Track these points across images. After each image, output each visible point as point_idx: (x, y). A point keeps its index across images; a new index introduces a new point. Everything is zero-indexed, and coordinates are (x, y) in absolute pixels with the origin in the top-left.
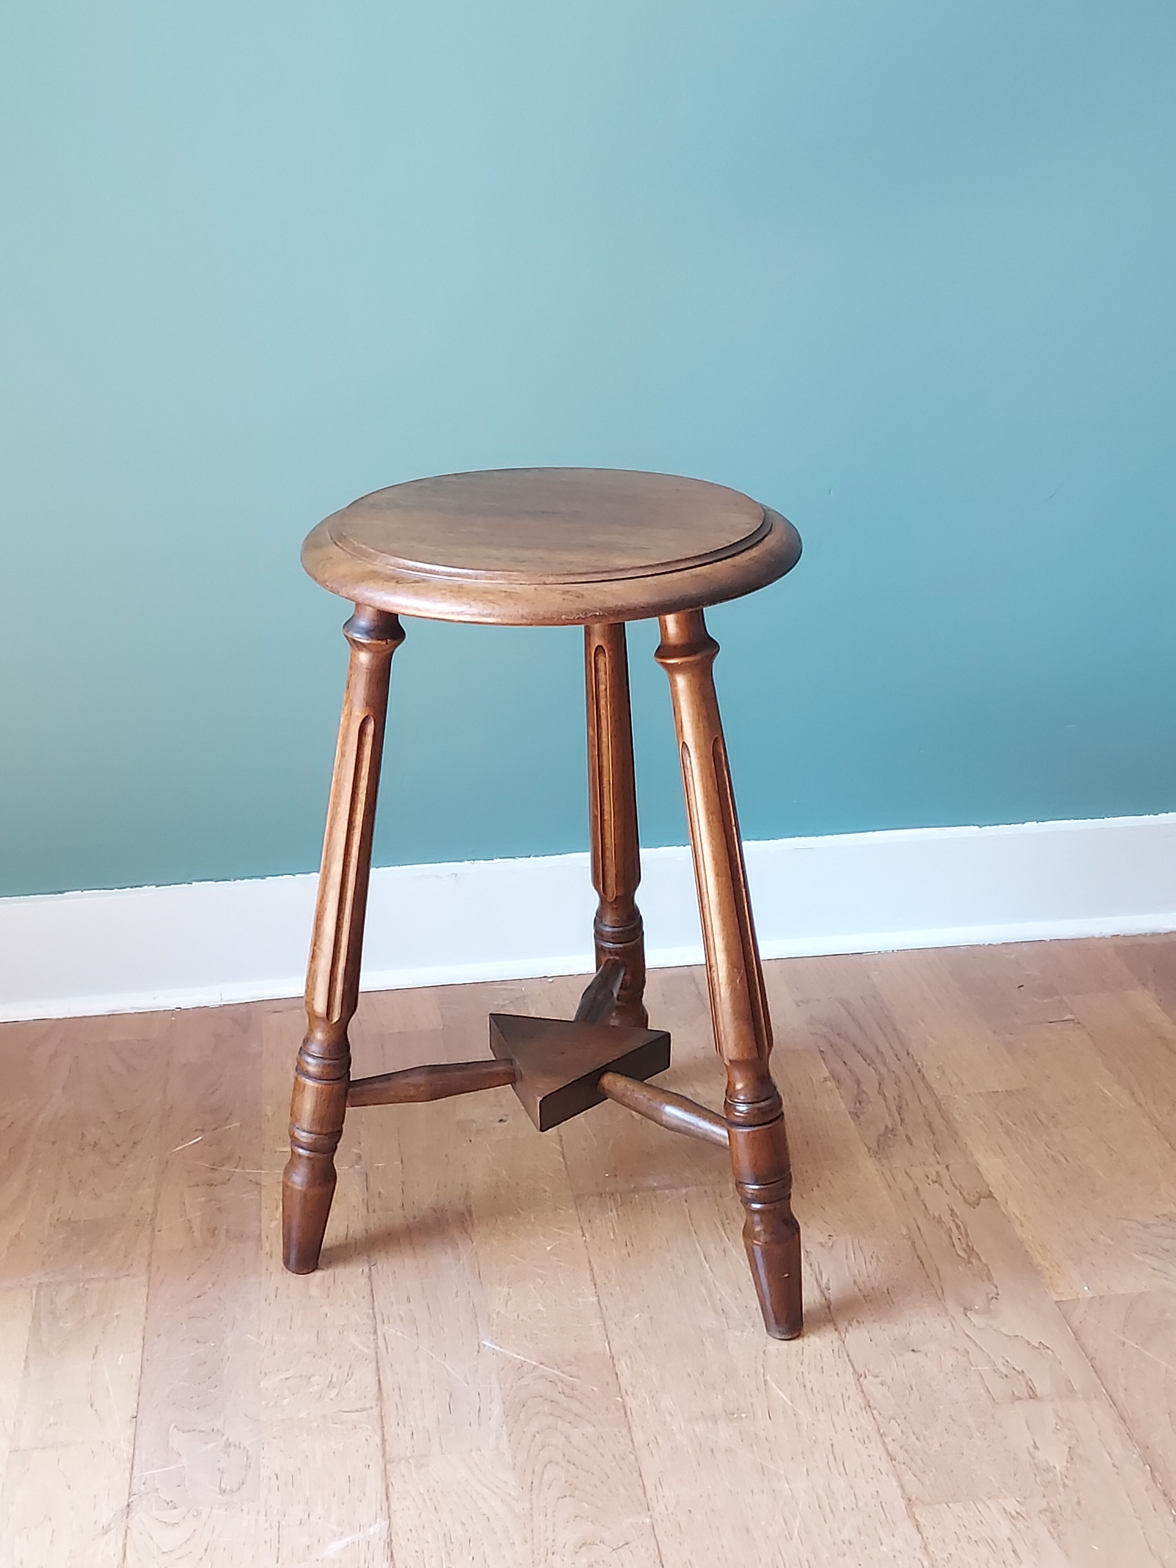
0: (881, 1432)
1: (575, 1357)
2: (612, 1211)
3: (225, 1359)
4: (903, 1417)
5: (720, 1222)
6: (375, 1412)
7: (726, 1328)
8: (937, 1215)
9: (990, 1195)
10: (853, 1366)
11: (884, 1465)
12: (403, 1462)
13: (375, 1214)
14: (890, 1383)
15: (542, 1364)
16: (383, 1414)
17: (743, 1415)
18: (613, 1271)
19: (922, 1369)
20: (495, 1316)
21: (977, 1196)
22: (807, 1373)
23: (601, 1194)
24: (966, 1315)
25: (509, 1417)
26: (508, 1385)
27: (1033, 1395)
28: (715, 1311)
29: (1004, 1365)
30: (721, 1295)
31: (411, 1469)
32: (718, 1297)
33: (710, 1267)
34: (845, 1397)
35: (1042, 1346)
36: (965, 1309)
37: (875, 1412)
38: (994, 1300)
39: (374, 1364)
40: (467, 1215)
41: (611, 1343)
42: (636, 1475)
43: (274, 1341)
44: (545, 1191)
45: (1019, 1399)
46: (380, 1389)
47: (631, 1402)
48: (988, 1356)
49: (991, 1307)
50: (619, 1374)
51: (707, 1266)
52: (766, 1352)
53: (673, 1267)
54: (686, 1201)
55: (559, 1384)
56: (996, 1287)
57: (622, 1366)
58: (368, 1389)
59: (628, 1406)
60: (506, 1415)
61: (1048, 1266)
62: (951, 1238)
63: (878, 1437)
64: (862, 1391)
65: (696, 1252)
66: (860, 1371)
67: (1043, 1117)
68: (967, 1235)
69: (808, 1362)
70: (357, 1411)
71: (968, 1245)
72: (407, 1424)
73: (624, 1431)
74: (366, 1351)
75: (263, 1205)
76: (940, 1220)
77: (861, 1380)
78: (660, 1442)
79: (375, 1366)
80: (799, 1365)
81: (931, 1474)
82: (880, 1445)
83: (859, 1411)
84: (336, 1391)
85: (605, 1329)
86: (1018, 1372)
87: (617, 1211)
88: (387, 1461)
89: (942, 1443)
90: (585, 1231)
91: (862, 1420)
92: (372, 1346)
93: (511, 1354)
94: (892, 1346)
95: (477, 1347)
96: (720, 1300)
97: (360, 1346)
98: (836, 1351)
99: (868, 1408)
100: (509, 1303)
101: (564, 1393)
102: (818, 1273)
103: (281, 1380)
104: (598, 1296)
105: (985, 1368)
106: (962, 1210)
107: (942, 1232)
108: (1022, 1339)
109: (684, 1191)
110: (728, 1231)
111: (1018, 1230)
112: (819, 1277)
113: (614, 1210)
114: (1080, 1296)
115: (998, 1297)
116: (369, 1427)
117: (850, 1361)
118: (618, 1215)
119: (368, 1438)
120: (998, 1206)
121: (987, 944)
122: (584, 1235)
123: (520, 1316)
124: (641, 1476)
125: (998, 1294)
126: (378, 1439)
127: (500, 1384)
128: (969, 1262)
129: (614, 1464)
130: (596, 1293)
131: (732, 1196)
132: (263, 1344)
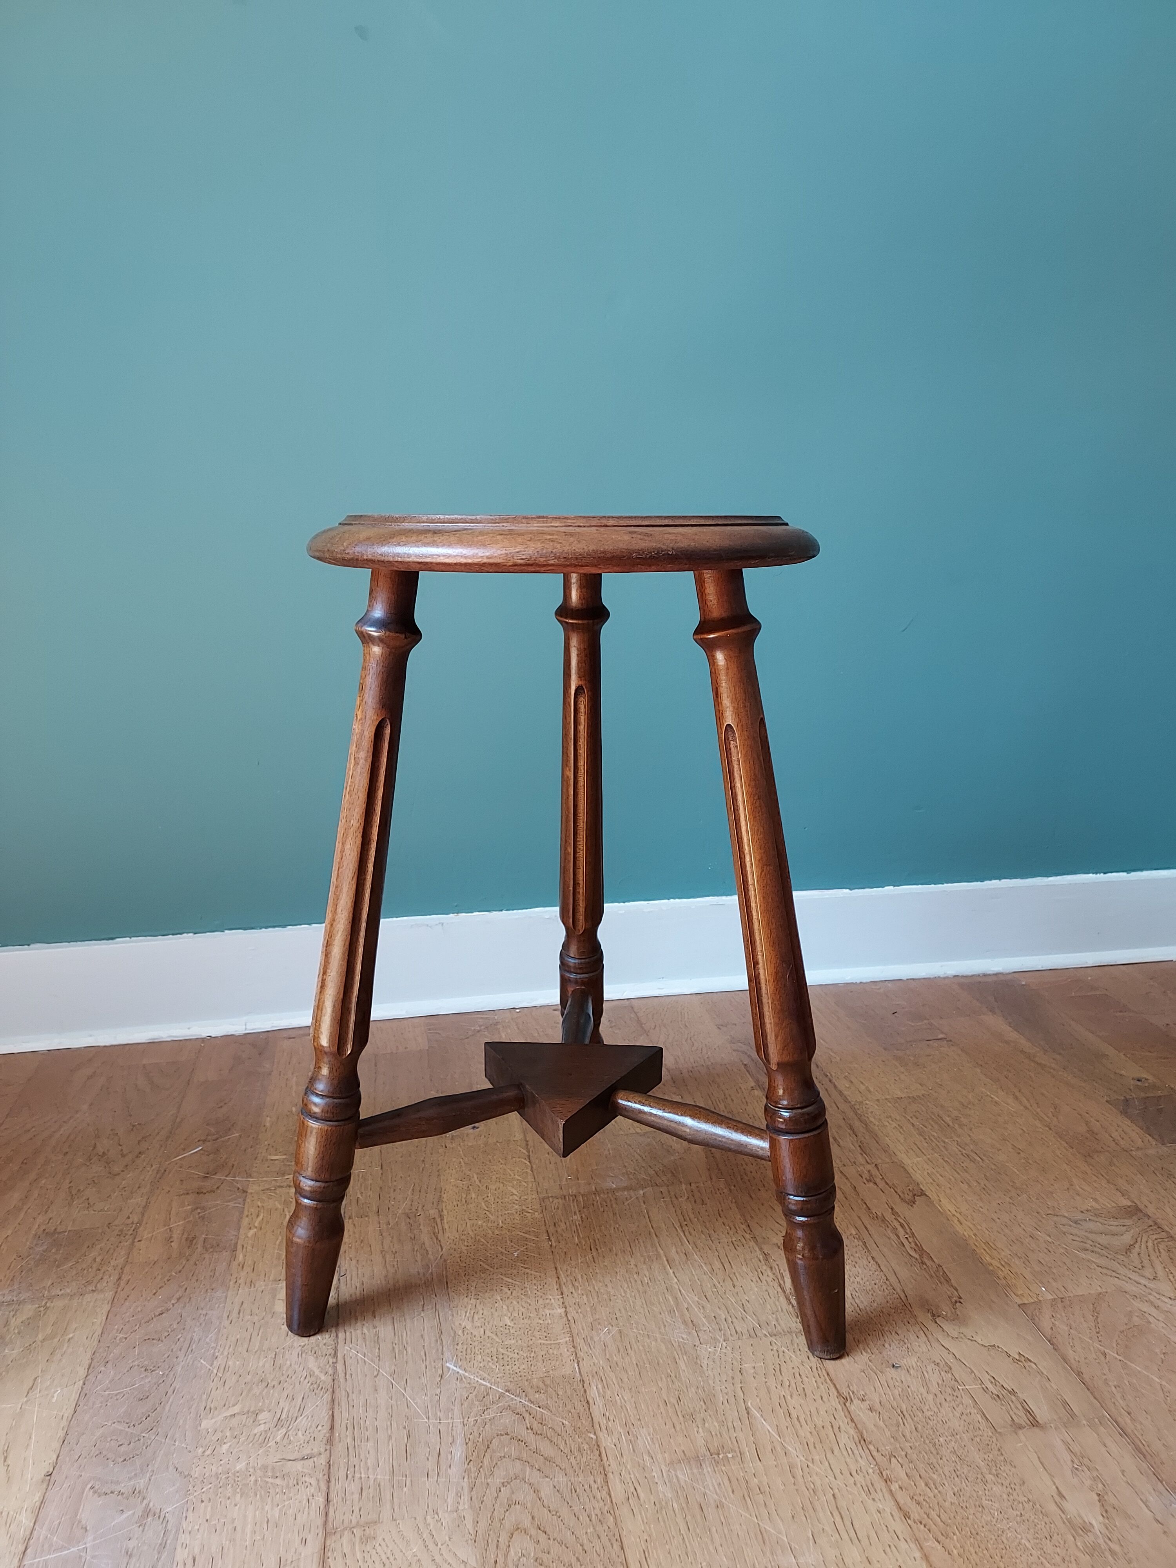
0: (885, 1477)
1: (543, 1382)
2: (575, 1213)
3: (170, 1391)
4: (903, 1453)
5: (679, 1225)
6: (322, 1460)
7: (697, 1343)
8: (879, 1214)
9: (923, 1194)
10: (837, 1389)
11: (898, 1525)
12: (346, 1532)
13: (350, 1221)
14: (877, 1406)
15: (508, 1391)
16: (331, 1462)
17: (730, 1456)
18: (579, 1277)
19: (909, 1390)
20: (460, 1333)
21: (911, 1194)
22: (789, 1397)
23: (565, 1197)
24: (936, 1322)
25: (471, 1463)
26: (471, 1420)
27: (1035, 1423)
28: (684, 1322)
29: (992, 1382)
30: (688, 1303)
31: (354, 1544)
32: (686, 1306)
33: (674, 1273)
34: (836, 1429)
35: (1023, 1359)
36: (934, 1315)
37: (871, 1447)
38: (958, 1304)
39: (327, 1397)
40: (438, 1220)
41: (581, 1363)
42: (616, 1546)
43: (227, 1367)
44: (513, 1194)
45: (1021, 1427)
46: (332, 1428)
47: (607, 1441)
48: (972, 1372)
49: (958, 1313)
50: (591, 1401)
51: (671, 1271)
52: (743, 1371)
53: (638, 1273)
54: (644, 1203)
55: (527, 1415)
56: (957, 1290)
57: (593, 1392)
58: (320, 1428)
59: (603, 1444)
60: (468, 1461)
61: (999, 1265)
62: (899, 1238)
63: (884, 1484)
64: (852, 1420)
65: (658, 1257)
66: (846, 1394)
67: (947, 1119)
68: (913, 1234)
69: (788, 1384)
70: (303, 1459)
71: (916, 1244)
72: (357, 1475)
73: (600, 1479)
74: (323, 1378)
75: (246, 1213)
76: (884, 1220)
77: (848, 1404)
78: (642, 1495)
79: (330, 1398)
80: (779, 1386)
81: (955, 1537)
82: (887, 1496)
83: (854, 1447)
84: (284, 1431)
85: (574, 1347)
86: (1010, 1392)
87: (580, 1214)
88: (328, 1531)
89: (956, 1490)
90: (551, 1235)
91: (859, 1458)
92: (331, 1371)
93: (476, 1379)
94: (870, 1361)
95: (440, 1372)
96: (687, 1309)
97: (317, 1372)
98: (814, 1369)
99: (862, 1442)
100: (476, 1317)
101: (532, 1429)
102: (779, 1277)
103: (226, 1417)
104: (566, 1308)
105: (973, 1387)
106: (901, 1208)
107: (889, 1232)
108: (1000, 1349)
109: (641, 1192)
110: (687, 1233)
111: (959, 1228)
112: (782, 1282)
113: (577, 1213)
114: (1041, 1299)
115: (961, 1300)
116: (314, 1482)
117: (831, 1380)
118: (582, 1217)
119: (311, 1498)
120: (932, 1203)
121: (858, 982)
122: (549, 1239)
123: (486, 1332)
124: (622, 1548)
125: (960, 1298)
126: (321, 1500)
127: (463, 1418)
128: (923, 1263)
129: (590, 1530)
130: (563, 1303)
131: (686, 1197)
132: (215, 1371)
